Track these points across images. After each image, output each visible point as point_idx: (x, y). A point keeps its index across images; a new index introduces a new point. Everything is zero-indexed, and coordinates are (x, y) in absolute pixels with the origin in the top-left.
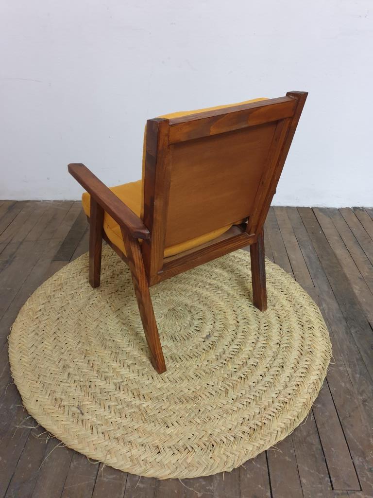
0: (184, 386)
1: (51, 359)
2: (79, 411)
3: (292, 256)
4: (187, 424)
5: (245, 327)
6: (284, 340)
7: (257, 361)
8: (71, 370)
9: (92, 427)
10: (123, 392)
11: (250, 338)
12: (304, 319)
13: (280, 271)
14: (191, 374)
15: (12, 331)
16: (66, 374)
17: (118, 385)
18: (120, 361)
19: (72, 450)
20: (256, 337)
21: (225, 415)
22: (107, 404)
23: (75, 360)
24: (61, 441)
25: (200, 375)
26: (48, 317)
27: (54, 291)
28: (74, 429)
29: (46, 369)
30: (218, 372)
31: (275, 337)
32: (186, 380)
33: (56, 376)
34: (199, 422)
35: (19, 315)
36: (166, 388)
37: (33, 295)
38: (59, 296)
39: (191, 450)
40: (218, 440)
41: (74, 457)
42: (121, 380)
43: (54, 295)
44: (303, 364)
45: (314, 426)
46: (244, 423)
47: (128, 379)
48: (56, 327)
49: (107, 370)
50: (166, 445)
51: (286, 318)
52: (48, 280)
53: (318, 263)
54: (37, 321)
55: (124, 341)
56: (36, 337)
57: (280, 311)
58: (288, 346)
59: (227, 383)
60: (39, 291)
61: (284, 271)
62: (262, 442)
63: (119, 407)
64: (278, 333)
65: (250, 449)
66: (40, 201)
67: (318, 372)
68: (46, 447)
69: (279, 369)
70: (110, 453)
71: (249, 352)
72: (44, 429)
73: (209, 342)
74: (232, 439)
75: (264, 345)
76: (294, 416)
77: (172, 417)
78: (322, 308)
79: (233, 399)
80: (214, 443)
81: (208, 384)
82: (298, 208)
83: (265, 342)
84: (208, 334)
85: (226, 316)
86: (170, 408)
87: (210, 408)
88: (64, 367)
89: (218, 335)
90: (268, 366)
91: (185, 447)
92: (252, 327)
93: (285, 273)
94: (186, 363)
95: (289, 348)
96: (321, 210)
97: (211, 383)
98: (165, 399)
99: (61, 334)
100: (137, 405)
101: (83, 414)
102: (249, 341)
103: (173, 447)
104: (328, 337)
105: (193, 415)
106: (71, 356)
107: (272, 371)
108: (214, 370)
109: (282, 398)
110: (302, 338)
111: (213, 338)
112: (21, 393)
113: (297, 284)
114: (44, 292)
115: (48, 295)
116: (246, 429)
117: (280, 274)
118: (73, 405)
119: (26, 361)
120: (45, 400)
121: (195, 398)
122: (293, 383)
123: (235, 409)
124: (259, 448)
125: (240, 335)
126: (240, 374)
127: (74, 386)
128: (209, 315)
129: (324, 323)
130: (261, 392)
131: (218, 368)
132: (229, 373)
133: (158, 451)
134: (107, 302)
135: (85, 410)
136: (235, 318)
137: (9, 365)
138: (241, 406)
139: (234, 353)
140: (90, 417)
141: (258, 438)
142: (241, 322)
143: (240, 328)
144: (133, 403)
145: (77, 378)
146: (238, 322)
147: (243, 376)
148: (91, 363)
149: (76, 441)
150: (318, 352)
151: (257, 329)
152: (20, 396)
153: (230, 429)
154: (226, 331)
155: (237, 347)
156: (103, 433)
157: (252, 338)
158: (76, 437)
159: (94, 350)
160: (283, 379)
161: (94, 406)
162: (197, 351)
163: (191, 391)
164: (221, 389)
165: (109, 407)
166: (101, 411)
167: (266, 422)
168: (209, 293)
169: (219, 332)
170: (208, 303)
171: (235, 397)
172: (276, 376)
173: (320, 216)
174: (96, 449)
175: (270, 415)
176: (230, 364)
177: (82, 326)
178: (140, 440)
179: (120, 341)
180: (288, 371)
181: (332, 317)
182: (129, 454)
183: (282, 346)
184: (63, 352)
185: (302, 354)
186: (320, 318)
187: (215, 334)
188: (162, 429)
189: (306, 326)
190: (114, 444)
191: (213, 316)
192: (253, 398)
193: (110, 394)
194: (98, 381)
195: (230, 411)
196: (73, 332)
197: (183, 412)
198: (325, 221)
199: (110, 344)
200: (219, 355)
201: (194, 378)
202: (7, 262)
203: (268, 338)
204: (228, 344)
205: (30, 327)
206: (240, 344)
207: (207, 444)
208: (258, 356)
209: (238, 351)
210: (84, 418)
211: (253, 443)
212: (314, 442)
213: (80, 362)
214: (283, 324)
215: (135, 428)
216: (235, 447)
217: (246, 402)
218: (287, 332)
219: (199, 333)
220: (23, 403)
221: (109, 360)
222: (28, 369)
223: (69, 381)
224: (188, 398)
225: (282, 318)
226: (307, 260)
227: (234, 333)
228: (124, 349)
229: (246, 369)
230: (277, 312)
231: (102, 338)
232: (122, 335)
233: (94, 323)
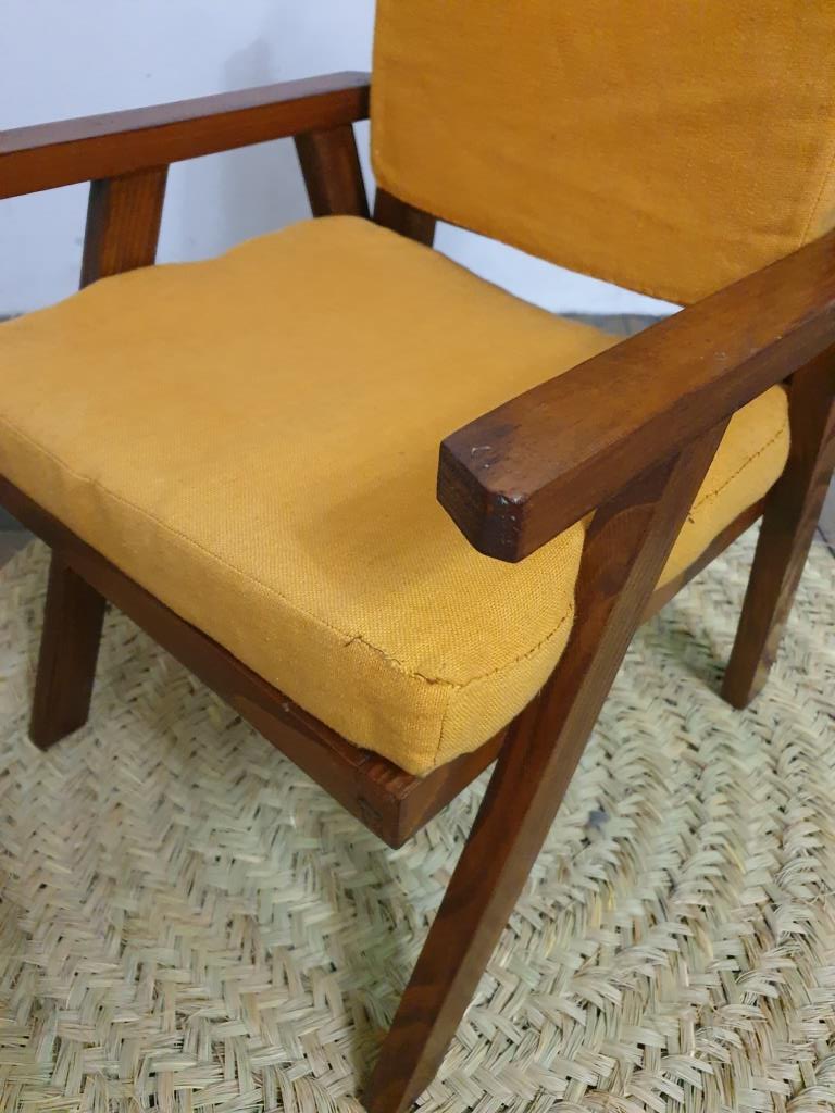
0: (548, 1064)
5: (723, 766)
7: (808, 914)
8: (66, 1023)
11: (752, 813)
14: (564, 996)
16: (47, 1044)
17: (271, 1085)
20: (774, 807)
23: (82, 967)
25: (599, 1002)
30: (669, 981)
32: (549, 1034)
36: (474, 1078)
42: (282, 1056)
49: (219, 1011)
55: (274, 864)
59: (717, 1033)
71: (767, 879)
73: (605, 848)
75: (814, 842)
81: (641, 1046)
83: (814, 829)
84: (594, 807)
85: (649, 727)
88: (35, 1006)
89: (634, 809)
92: (747, 766)
94: (532, 947)
97: (654, 1041)
99: (17, 840)
102: (753, 829)
106: (65, 948)
108: (650, 972)
111: (616, 826)
125: (715, 805)
126: (756, 985)
131: (664, 960)
132: (713, 981)
134: (192, 691)
136: (678, 730)
139: (709, 886)
142: (705, 747)
143: (707, 772)
145: (93, 1062)
146: (693, 748)
147: (772, 993)
148: (150, 976)
151: (768, 772)
154: (660, 789)
157: (759, 815)
159: (156, 913)
162: (566, 887)
163: (581, 1087)
164: (700, 1064)
169: (635, 798)
176: (705, 937)
177: (101, 799)
179: (256, 860)
187: (622, 805)
194: (184, 1072)
196: (66, 829)
199: (220, 878)
200: (654, 897)
201: (580, 1015)
203: (819, 810)
204: (680, 845)
206: (721, 841)
208: (805, 893)
209: (726, 874)
213: (103, 974)
227: (692, 798)
228: (278, 899)
229: (772, 958)
230: (822, 698)
231: (184, 855)
232: (263, 831)
233: (151, 781)
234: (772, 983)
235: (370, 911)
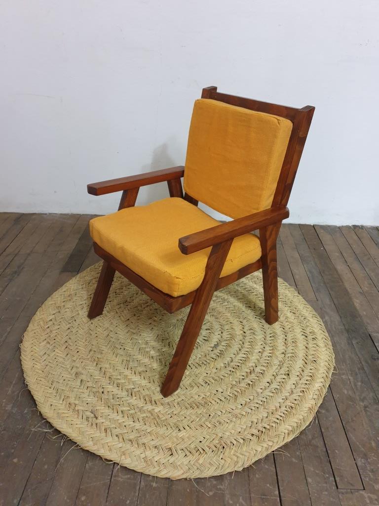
0: (194, 393)
1: (63, 366)
2: (92, 415)
3: (295, 271)
4: (198, 428)
5: (251, 337)
6: (290, 350)
7: (264, 369)
8: (84, 377)
9: (106, 430)
10: (135, 398)
11: (256, 347)
12: (308, 331)
13: (283, 284)
14: (201, 381)
15: (24, 340)
16: (79, 381)
17: (130, 391)
18: (131, 368)
19: (88, 451)
20: (262, 347)
21: (234, 419)
22: (120, 409)
23: (87, 367)
24: (76, 443)
25: (209, 382)
26: (59, 326)
27: (64, 302)
28: (89, 432)
29: (59, 375)
30: (227, 379)
31: (281, 347)
32: (196, 387)
33: (69, 383)
34: (209, 426)
35: (30, 325)
36: (177, 394)
37: (43, 306)
38: (69, 306)
39: (202, 452)
40: (229, 442)
41: (89, 458)
42: (133, 387)
43: (64, 306)
44: (307, 372)
45: (318, 429)
46: (253, 426)
47: (140, 386)
48: (67, 337)
49: (119, 377)
50: (179, 447)
51: (290, 330)
52: (57, 291)
53: (320, 277)
54: (48, 330)
55: (135, 350)
56: (48, 346)
57: (284, 322)
58: (293, 355)
59: (235, 389)
60: (49, 302)
61: (287, 284)
62: (270, 444)
63: (132, 412)
64: (284, 344)
65: (259, 449)
66: (46, 214)
67: (323, 380)
68: (61, 448)
69: (284, 377)
70: (124, 455)
71: (256, 361)
72: (59, 432)
73: (217, 351)
74: (242, 441)
75: (271, 355)
76: (300, 420)
77: (183, 422)
78: (324, 320)
79: (241, 405)
80: (224, 445)
81: (217, 391)
82: (300, 225)
83: (271, 352)
84: (216, 343)
85: (234, 327)
86: (181, 414)
87: (220, 413)
88: (77, 374)
89: (226, 345)
90: (275, 374)
91: (197, 449)
92: (258, 338)
93: (289, 286)
94: (195, 371)
95: (294, 357)
96: (322, 227)
97: (220, 390)
98: (175, 405)
99: (72, 342)
100: (149, 410)
101: (97, 418)
102: (256, 351)
103: (184, 449)
104: (331, 348)
105: (204, 419)
106: (83, 364)
107: (279, 379)
108: (222, 377)
109: (288, 403)
110: (306, 348)
111: (220, 348)
112: (34, 398)
113: (300, 297)
114: (54, 302)
115: (57, 305)
116: (255, 432)
117: (284, 287)
118: (86, 409)
119: (39, 368)
120: (60, 405)
121: (206, 404)
122: (299, 390)
123: (244, 413)
124: (267, 449)
125: (247, 345)
126: (248, 381)
127: (86, 392)
128: (216, 326)
129: (327, 335)
130: (268, 397)
131: (226, 375)
132: (237, 380)
133: (171, 453)
134: (117, 313)
135: (99, 414)
136: (241, 328)
137: (22, 372)
138: (250, 411)
139: (241, 362)
140: (104, 421)
141: (266, 440)
142: (248, 332)
143: (246, 338)
144: (145, 408)
145: (90, 384)
146: (244, 332)
147: (251, 383)
148: (103, 370)
149: (91, 443)
150: (321, 361)
151: (263, 339)
152: (34, 401)
153: (240, 432)
154: (234, 341)
155: (245, 356)
156: (117, 436)
157: (258, 348)
158: (91, 439)
159: (105, 358)
160: (289, 386)
161: (107, 411)
162: (205, 359)
163: (201, 398)
164: (230, 395)
165: (122, 412)
166: (114, 416)
167: (274, 425)
168: (215, 304)
169: (227, 342)
170: (215, 314)
171: (243, 403)
172: (282, 383)
173: (321, 233)
174: (110, 450)
175: (278, 419)
176: (237, 372)
177: (93, 335)
178: (153, 443)
179: (130, 349)
180: (293, 379)
181: (334, 329)
182: (143, 456)
183: (287, 356)
184: (75, 359)
185: (306, 363)
186: (324, 330)
187: (223, 344)
188: (174, 433)
189: (310, 337)
190: (128, 446)
191: (220, 326)
192: (261, 403)
193: (123, 399)
194: (110, 388)
195: (240, 416)
196: (84, 341)
197: (194, 417)
198: (326, 238)
199: (121, 352)
200: (227, 363)
201: (204, 385)
202: (15, 272)
203: (274, 348)
204: (236, 353)
205: (42, 336)
206: (247, 353)
207: (218, 446)
208: (265, 365)
209: (246, 360)
210: (98, 421)
211: (262, 445)
212: (318, 444)
213: (92, 368)
214: (288, 335)
215: (148, 431)
216: (245, 449)
217: (255, 407)
218: (292, 343)
219: (207, 343)
220: (37, 407)
221: (121, 368)
222: (41, 376)
223: (82, 387)
224: (198, 404)
225: (287, 328)
226: (310, 275)
227: (241, 343)
228: (134, 357)
229: (253, 376)
230: (282, 324)
231: (113, 347)
232: (132, 343)
233: (105, 332)
234: (252, 381)
235: (157, 361)
